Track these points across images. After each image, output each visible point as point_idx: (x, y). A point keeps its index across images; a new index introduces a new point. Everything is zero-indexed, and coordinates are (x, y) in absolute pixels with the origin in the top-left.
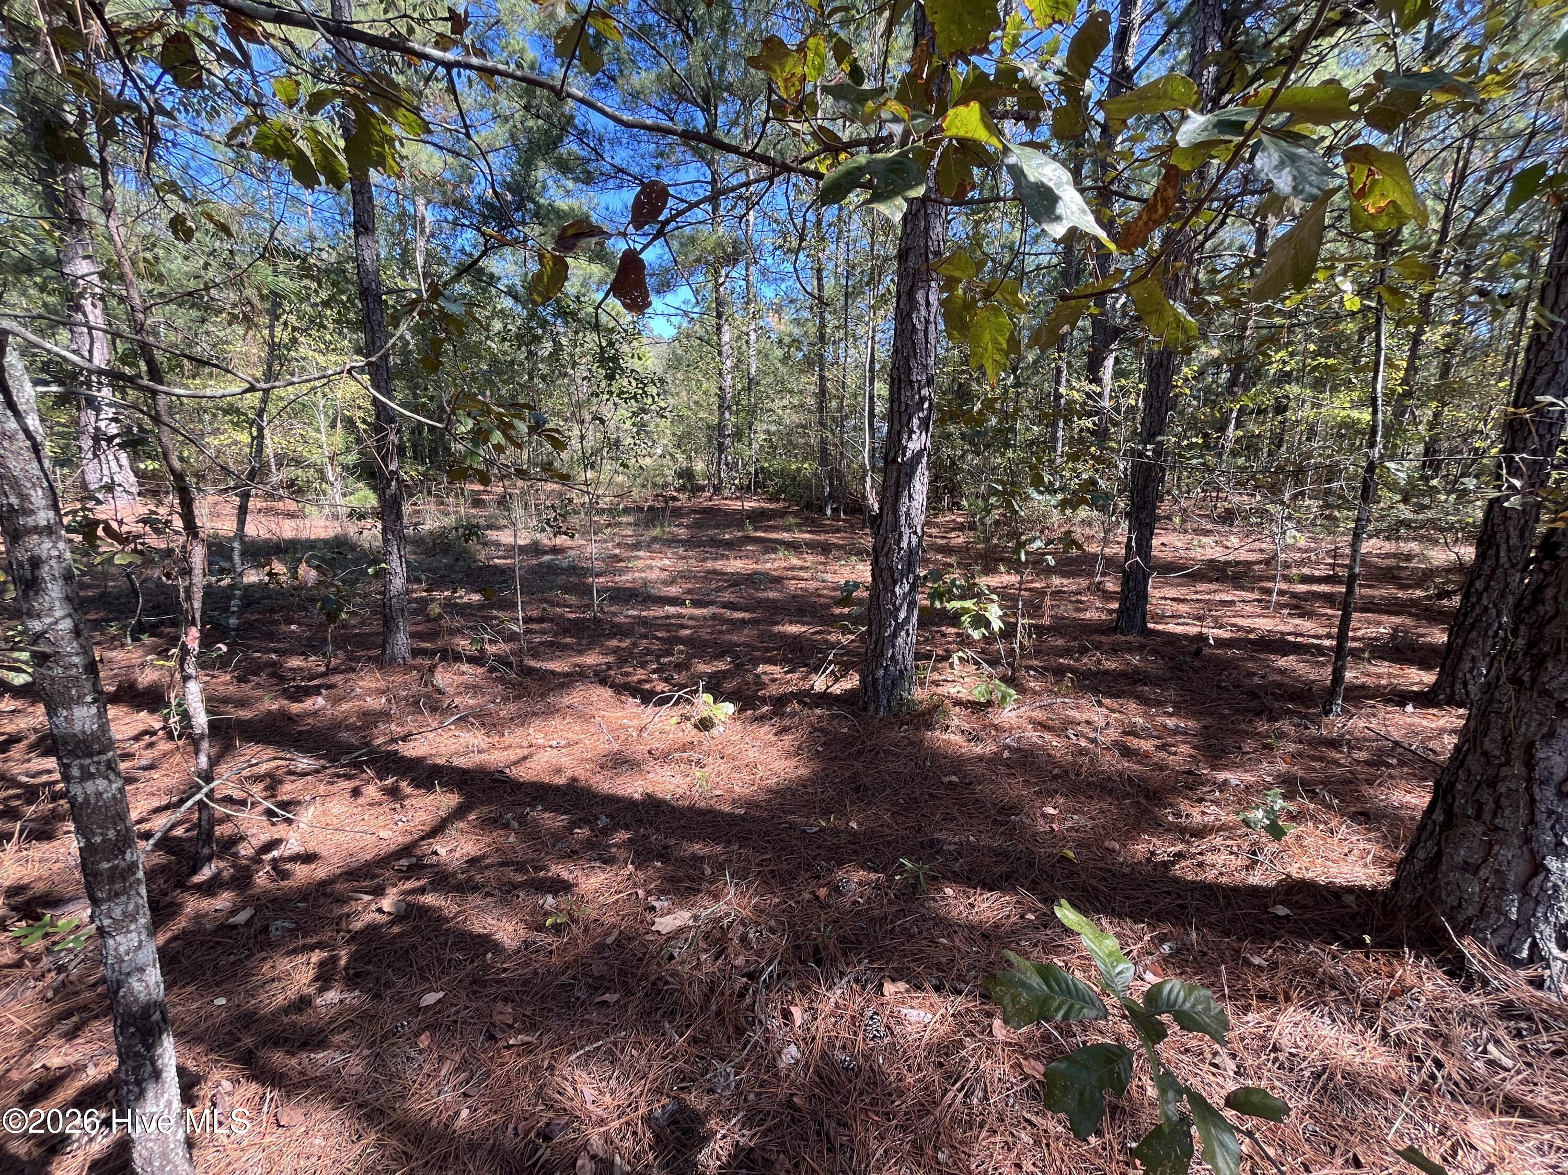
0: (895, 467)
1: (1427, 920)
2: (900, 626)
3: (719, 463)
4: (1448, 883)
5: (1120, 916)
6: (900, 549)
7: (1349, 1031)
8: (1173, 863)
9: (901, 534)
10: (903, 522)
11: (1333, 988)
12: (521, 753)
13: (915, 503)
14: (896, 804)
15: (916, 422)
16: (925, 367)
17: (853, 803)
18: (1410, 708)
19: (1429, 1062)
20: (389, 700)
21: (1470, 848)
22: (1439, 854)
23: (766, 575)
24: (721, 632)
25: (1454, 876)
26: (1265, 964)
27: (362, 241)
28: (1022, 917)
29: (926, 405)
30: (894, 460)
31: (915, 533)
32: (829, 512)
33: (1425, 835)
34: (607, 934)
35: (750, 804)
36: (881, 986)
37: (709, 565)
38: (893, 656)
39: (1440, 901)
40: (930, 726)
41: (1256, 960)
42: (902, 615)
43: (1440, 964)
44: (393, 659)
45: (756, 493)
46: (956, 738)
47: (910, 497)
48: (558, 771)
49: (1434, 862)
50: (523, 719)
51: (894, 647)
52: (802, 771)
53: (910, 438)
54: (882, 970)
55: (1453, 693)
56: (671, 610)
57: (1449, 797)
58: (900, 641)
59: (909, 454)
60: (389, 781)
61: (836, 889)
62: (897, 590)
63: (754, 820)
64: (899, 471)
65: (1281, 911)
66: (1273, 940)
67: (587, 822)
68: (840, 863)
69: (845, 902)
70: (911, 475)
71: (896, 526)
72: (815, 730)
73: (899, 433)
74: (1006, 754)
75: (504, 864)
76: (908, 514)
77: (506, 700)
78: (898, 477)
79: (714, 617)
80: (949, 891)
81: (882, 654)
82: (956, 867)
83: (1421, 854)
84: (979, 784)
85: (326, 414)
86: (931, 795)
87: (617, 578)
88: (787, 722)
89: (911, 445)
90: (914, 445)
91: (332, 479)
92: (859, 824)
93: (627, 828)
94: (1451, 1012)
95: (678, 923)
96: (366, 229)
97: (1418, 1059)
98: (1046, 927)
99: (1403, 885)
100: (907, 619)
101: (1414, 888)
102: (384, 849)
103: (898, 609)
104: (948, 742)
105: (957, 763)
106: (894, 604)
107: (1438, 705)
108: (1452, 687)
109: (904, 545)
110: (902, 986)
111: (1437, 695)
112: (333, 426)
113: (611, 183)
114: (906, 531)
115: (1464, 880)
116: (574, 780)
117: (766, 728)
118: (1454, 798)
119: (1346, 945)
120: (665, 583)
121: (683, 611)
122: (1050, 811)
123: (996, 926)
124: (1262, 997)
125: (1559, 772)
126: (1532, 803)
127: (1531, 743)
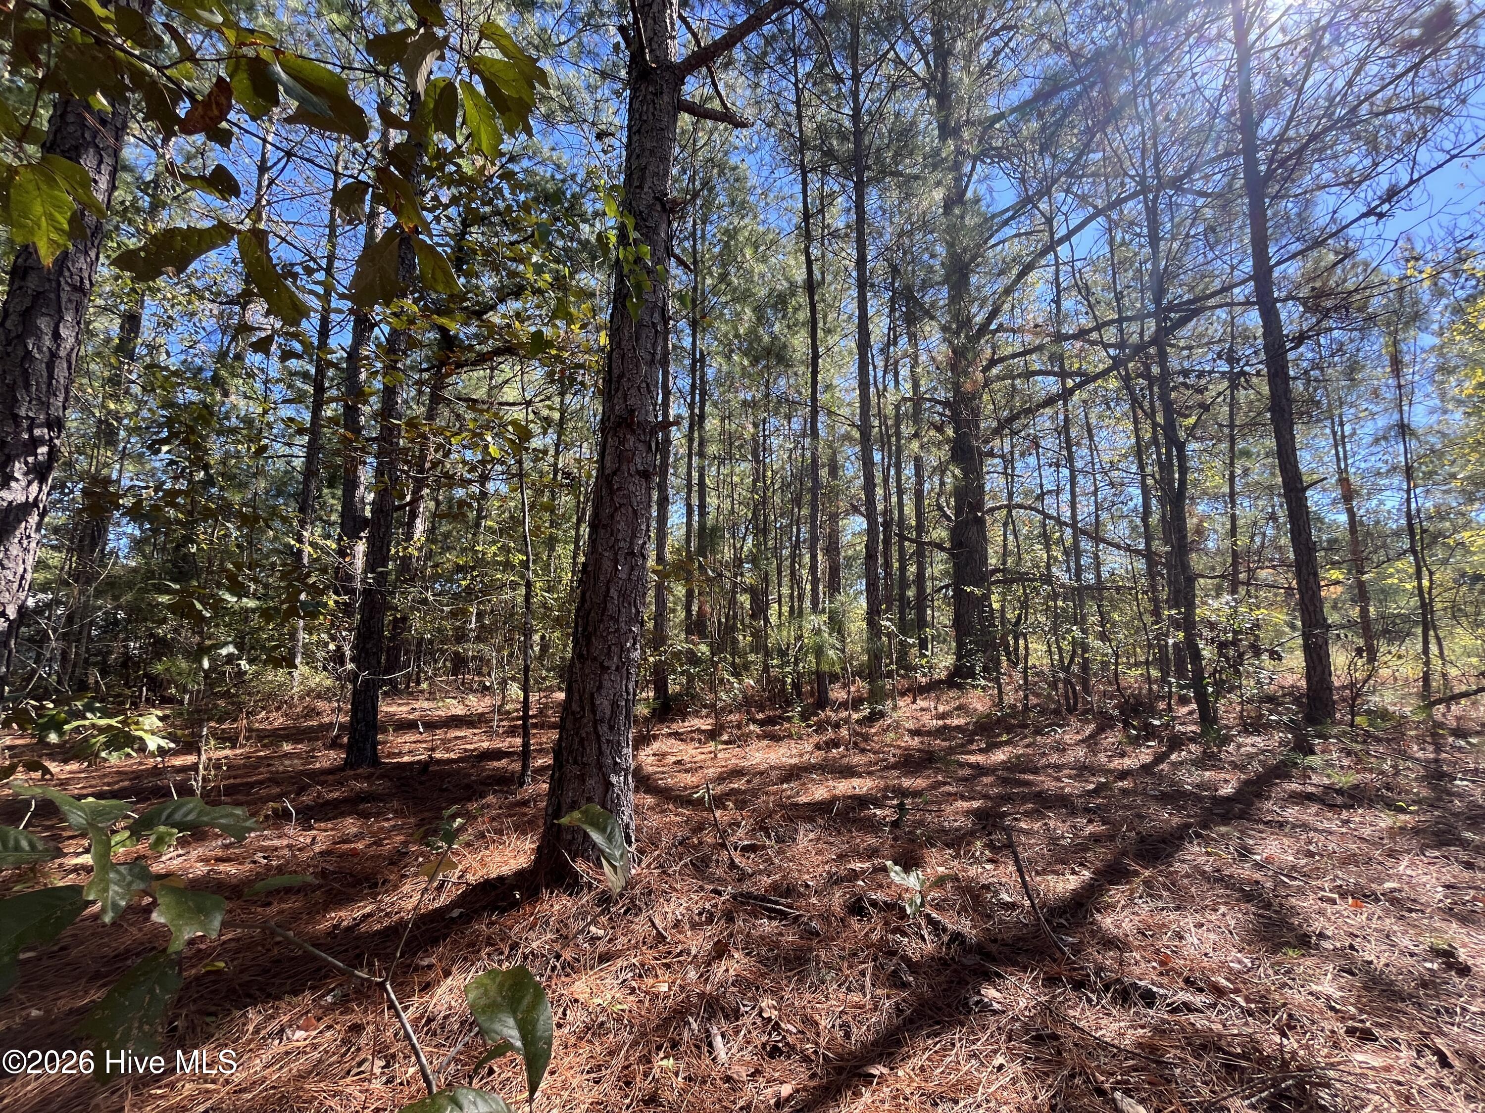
125: (608, 712)
126: (598, 737)
127: (592, 695)
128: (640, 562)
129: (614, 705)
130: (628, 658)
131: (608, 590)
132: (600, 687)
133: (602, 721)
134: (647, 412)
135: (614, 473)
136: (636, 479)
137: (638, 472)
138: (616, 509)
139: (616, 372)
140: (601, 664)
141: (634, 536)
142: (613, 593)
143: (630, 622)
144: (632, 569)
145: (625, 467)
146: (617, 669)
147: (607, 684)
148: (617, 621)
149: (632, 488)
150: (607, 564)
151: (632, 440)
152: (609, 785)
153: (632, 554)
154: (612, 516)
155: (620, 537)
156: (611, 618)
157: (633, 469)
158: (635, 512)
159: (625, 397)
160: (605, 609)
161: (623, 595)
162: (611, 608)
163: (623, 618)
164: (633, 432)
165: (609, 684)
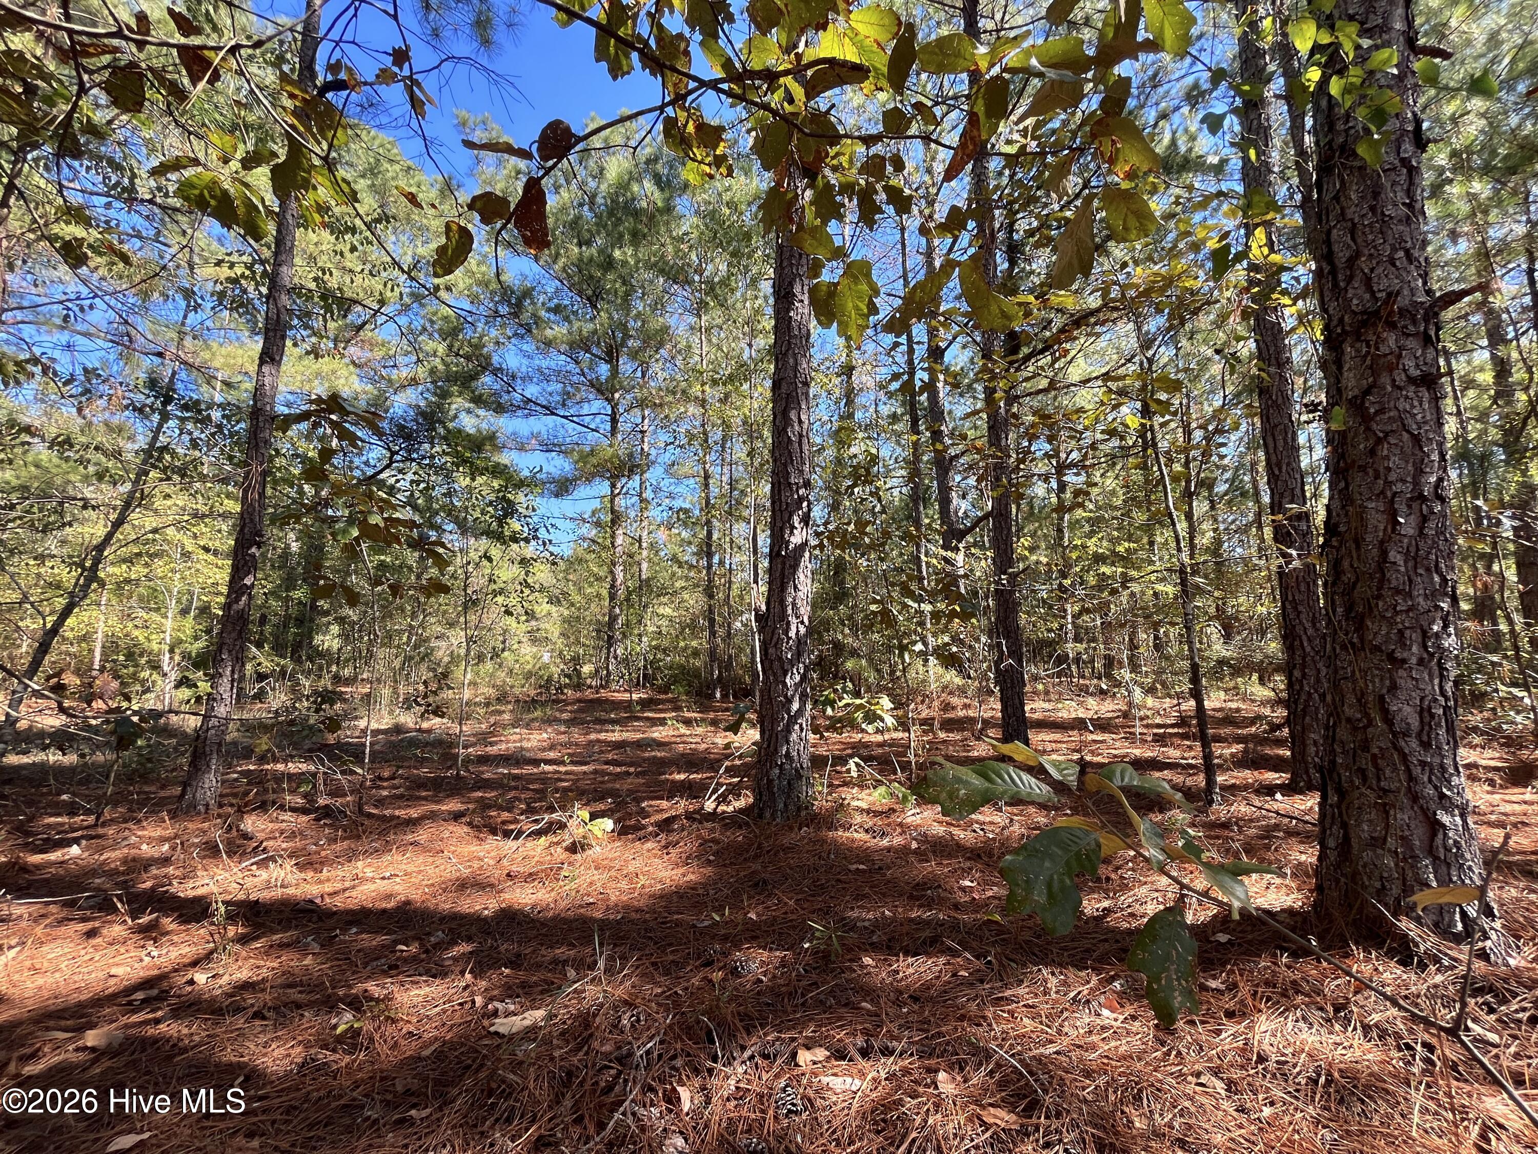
0: (779, 560)
1: (1360, 911)
2: (793, 720)
3: (607, 658)
4: (1365, 866)
5: (1061, 965)
6: (789, 638)
7: (1331, 1033)
8: (1105, 916)
9: (788, 623)
10: (790, 611)
11: (1297, 992)
12: (339, 886)
13: (800, 594)
14: (802, 892)
15: (796, 520)
16: (801, 472)
17: (750, 898)
18: (1278, 796)
19: (1419, 1048)
20: (173, 848)
21: (1370, 821)
22: (1347, 839)
23: (654, 740)
24: (602, 782)
25: (1368, 855)
26: (1223, 987)
27: (266, 369)
28: (954, 975)
29: (805, 504)
30: (778, 554)
31: (802, 622)
32: (718, 695)
33: (1328, 820)
34: (425, 1046)
35: (627, 907)
36: (794, 1055)
37: (593, 736)
38: (788, 752)
39: (1364, 887)
40: (831, 827)
41: (1213, 984)
42: (795, 706)
43: (1390, 954)
44: (193, 806)
45: (644, 686)
46: (861, 836)
47: (796, 588)
48: (389, 897)
49: (1345, 845)
50: (351, 856)
51: (788, 742)
52: (691, 877)
53: (792, 533)
54: (793, 1040)
55: (1310, 780)
56: (548, 768)
57: (1335, 776)
58: (794, 737)
59: (791, 546)
60: (144, 920)
61: (734, 972)
62: (788, 680)
63: (632, 921)
64: (784, 563)
65: (1223, 938)
66: (1224, 965)
67: (417, 938)
68: (737, 946)
69: (747, 982)
70: (795, 567)
71: (783, 616)
72: (706, 841)
73: (782, 530)
74: (914, 845)
75: (290, 986)
76: (794, 604)
77: (333, 840)
78: (783, 569)
79: (595, 772)
80: (867, 960)
81: (776, 751)
82: (875, 939)
83: (1331, 843)
84: (889, 868)
85: (179, 601)
86: (839, 880)
87: (489, 749)
88: (674, 837)
89: (792, 539)
90: (796, 539)
91: (166, 668)
92: (758, 915)
93: (469, 939)
94: (1418, 996)
95: (527, 1023)
96: (273, 360)
97: (1408, 1047)
98: (982, 982)
99: (1326, 884)
100: (800, 712)
101: (1337, 881)
102: (113, 986)
103: (789, 701)
104: (853, 841)
105: (864, 854)
106: (786, 696)
107: (1301, 792)
108: (1307, 772)
109: (792, 634)
110: (821, 1054)
111: (1297, 783)
112: (184, 612)
113: (519, 413)
114: (793, 620)
115: (1377, 857)
116: (408, 903)
117: (649, 845)
118: (1339, 775)
119: (1294, 955)
120: (544, 750)
121: (562, 769)
122: (967, 883)
123: (927, 986)
124: (1230, 1015)
125: (1414, 722)
126: (1404, 757)
127: (1382, 698)
128: (1438, 508)
129: (1425, 713)
130: (1439, 647)
131: (1384, 553)
132: (1394, 688)
133: (1406, 734)
134: (1413, 291)
135: (1367, 392)
136: (1411, 391)
137: (1411, 380)
138: (1379, 441)
139: (1342, 256)
140: (1391, 657)
141: (1420, 472)
142: (1394, 556)
143: (1434, 595)
144: (1424, 519)
145: (1385, 379)
146: (1421, 662)
147: (1404, 683)
148: (1410, 595)
149: (1403, 405)
150: (1376, 519)
151: (1391, 340)
152: (1436, 826)
153: (1422, 498)
154: (1372, 452)
155: (1393, 477)
156: (1398, 591)
157: (1400, 378)
158: (1416, 440)
159: (1368, 282)
160: (1383, 580)
161: (1414, 558)
162: (1396, 579)
163: (1418, 591)
164: (1392, 326)
165: (1411, 684)
